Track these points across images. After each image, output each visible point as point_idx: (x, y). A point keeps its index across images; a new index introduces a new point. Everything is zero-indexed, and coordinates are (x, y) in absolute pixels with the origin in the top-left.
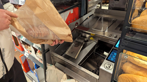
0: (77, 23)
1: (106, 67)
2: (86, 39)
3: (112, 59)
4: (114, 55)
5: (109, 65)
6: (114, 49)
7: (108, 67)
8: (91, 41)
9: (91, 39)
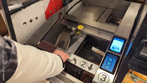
0: (61, 13)
1: (101, 79)
2: (72, 34)
3: (107, 68)
4: (110, 62)
5: (104, 77)
6: (109, 53)
7: (103, 79)
8: (78, 35)
9: (78, 33)
